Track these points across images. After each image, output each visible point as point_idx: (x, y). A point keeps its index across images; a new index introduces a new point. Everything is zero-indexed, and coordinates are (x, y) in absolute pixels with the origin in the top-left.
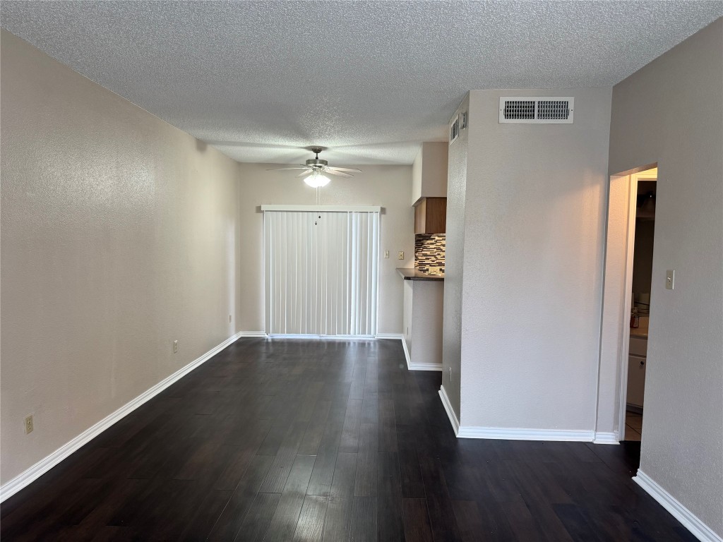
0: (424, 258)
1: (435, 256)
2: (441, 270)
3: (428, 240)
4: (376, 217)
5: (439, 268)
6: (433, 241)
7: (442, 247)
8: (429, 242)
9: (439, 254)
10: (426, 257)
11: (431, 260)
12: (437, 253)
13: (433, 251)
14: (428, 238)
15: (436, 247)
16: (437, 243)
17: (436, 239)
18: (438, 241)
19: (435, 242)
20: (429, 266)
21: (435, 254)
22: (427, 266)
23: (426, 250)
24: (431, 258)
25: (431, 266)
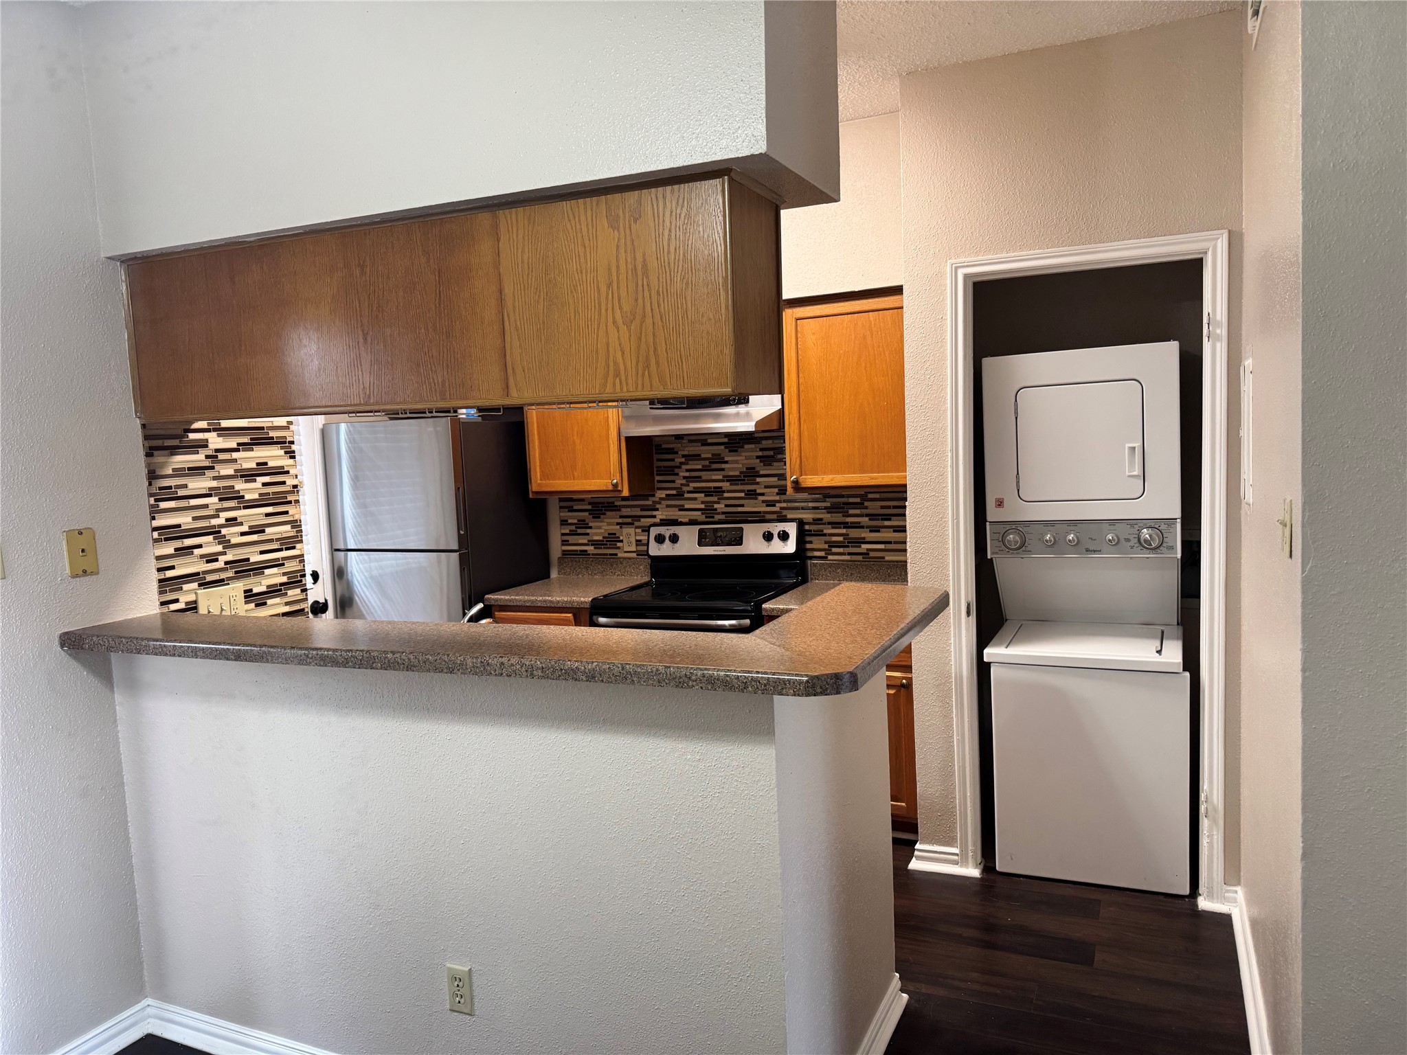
0: (170, 548)
1: (215, 532)
2: (249, 595)
3: (174, 450)
5: (238, 587)
6: (199, 458)
7: (240, 485)
8: (182, 460)
9: (232, 521)
10: (178, 544)
11: (202, 556)
12: (225, 515)
13: (206, 506)
14: (176, 442)
15: (214, 484)
16: (217, 467)
17: (212, 446)
18: (221, 456)
19: (207, 463)
20: (195, 585)
21: (214, 522)
22: (185, 587)
23: (172, 504)
24: (200, 546)
25: (204, 585)
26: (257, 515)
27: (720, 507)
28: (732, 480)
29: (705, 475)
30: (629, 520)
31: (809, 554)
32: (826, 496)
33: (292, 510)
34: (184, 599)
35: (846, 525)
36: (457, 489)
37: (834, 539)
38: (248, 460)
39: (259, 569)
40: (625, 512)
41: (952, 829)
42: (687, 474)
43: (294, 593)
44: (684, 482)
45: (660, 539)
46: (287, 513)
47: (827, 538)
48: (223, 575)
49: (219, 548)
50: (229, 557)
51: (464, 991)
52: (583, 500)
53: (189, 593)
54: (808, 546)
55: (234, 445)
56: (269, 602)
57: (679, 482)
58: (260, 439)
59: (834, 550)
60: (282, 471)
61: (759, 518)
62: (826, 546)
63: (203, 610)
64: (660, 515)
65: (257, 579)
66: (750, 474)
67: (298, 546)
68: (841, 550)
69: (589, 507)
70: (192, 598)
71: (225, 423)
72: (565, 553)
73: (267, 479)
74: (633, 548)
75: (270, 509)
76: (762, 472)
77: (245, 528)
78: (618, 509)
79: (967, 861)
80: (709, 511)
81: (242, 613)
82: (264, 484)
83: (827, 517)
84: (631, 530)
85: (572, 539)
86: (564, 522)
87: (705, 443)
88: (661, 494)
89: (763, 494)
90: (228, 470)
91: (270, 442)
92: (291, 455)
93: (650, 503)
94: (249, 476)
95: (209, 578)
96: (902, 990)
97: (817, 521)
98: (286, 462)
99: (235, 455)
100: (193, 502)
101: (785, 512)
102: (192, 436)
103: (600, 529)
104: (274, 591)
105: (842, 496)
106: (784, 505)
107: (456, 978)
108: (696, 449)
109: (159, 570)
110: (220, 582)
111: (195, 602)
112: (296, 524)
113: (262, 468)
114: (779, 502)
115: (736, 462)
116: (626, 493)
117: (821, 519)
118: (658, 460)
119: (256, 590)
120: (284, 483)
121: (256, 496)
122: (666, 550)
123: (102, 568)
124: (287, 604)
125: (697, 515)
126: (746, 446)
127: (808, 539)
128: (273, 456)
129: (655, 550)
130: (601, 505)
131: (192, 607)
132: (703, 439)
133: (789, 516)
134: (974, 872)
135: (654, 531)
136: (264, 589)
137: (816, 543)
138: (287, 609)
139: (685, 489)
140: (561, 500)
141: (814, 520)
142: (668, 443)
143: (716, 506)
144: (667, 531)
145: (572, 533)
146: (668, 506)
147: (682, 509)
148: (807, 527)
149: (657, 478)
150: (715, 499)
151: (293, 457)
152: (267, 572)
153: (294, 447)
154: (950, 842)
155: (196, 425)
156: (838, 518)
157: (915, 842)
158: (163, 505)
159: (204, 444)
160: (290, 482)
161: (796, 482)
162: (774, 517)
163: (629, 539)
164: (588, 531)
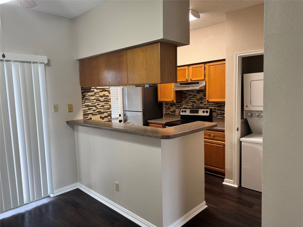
0: (87, 108)
1: (95, 106)
3: (88, 92)
4: (40, 69)
5: (99, 116)
6: (93, 93)
7: (100, 98)
8: (90, 94)
9: (98, 104)
10: (88, 108)
11: (93, 110)
12: (97, 103)
13: (94, 102)
14: (89, 91)
15: (95, 98)
16: (96, 95)
17: (95, 91)
18: (97, 93)
19: (94, 94)
20: (91, 115)
21: (95, 104)
22: (90, 115)
23: (88, 101)
24: (92, 108)
25: (93, 115)
26: (103, 103)
27: (195, 105)
28: (198, 100)
29: (192, 98)
30: (178, 107)
31: (213, 116)
32: (217, 104)
33: (109, 103)
34: (89, 117)
35: (221, 110)
36: (143, 100)
37: (218, 113)
38: (102, 94)
39: (103, 113)
40: (177, 106)
41: (232, 176)
42: (189, 98)
43: (109, 117)
44: (188, 100)
45: (183, 111)
46: (108, 103)
47: (217, 113)
48: (96, 114)
49: (96, 109)
50: (97, 111)
51: (118, 187)
52: (169, 103)
53: (90, 116)
54: (213, 114)
55: (99, 91)
56: (105, 119)
57: (187, 100)
58: (104, 90)
59: (218, 115)
60: (108, 96)
61: (203, 108)
62: (217, 115)
63: (92, 119)
64: (183, 106)
65: (103, 115)
66: (201, 99)
67: (110, 109)
68: (220, 115)
69: (170, 104)
70: (91, 117)
71: (97, 87)
72: (166, 114)
73: (105, 97)
74: (178, 113)
75: (105, 103)
76: (204, 98)
77: (101, 106)
78: (175, 105)
79: (235, 184)
80: (193, 106)
81: (99, 120)
82: (104, 98)
83: (217, 108)
84: (178, 109)
85: (167, 111)
86: (166, 107)
87: (193, 92)
88: (184, 102)
89: (204, 103)
90: (98, 96)
91: (106, 91)
92: (110, 93)
93: (181, 104)
94: (102, 97)
95: (94, 114)
96: (206, 205)
97: (215, 109)
98: (108, 94)
99: (99, 93)
100: (91, 101)
101: (208, 107)
102: (91, 90)
103: (172, 109)
104: (105, 117)
105: (220, 104)
106: (208, 105)
107: (116, 185)
108: (191, 93)
109: (83, 112)
110: (96, 115)
111: (91, 118)
112: (110, 105)
113: (104, 95)
114: (207, 105)
115: (199, 96)
116: (175, 102)
117: (216, 109)
118: (184, 95)
119: (102, 117)
120: (108, 98)
121: (103, 100)
122: (183, 114)
123: (73, 111)
124: (108, 119)
125: (191, 107)
126: (201, 93)
127: (213, 113)
128: (106, 93)
129: (182, 114)
130: (172, 104)
131: (91, 119)
132: (192, 91)
133: (209, 108)
134: (236, 186)
135: (182, 110)
136: (104, 116)
137: (214, 114)
138: (108, 120)
139: (188, 101)
140: (165, 103)
141: (214, 109)
142: (186, 92)
143: (194, 105)
144: (184, 110)
145: (167, 110)
146: (185, 105)
147: (188, 105)
148: (213, 110)
149: (183, 99)
150: (194, 104)
151: (110, 94)
152: (104, 113)
153: (110, 92)
154: (232, 179)
155: (92, 88)
156: (219, 108)
157: (225, 178)
158: (86, 101)
159: (94, 91)
160: (109, 98)
161: (208, 100)
162: (206, 108)
163: (177, 111)
164: (170, 109)
